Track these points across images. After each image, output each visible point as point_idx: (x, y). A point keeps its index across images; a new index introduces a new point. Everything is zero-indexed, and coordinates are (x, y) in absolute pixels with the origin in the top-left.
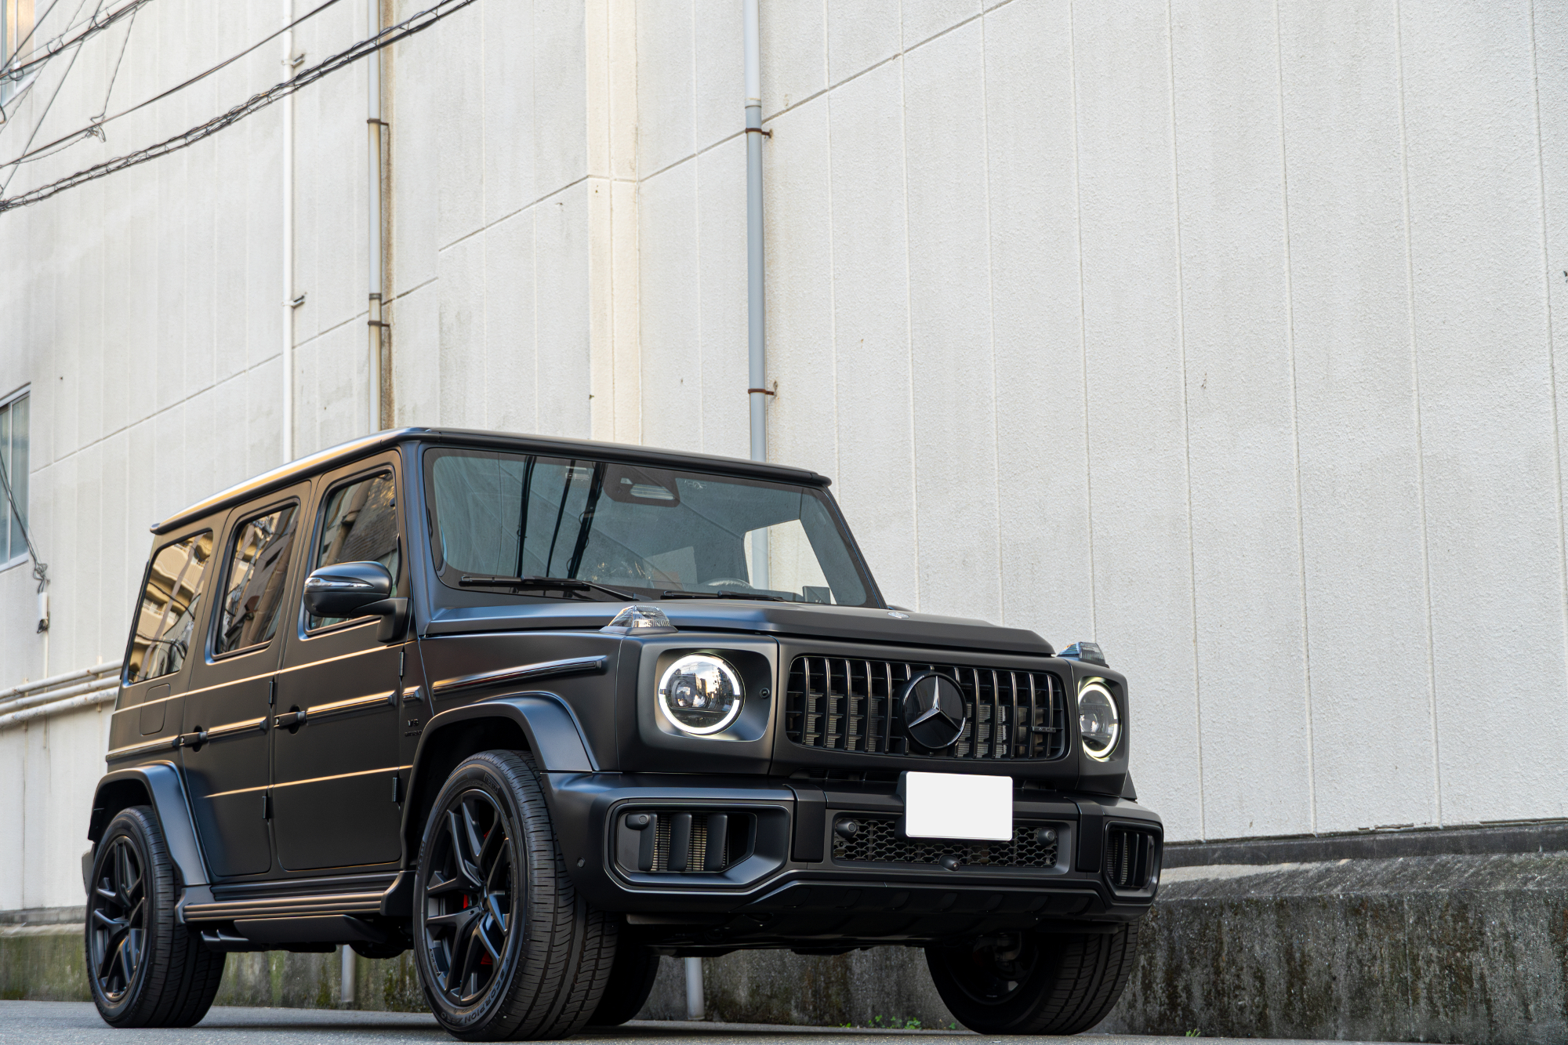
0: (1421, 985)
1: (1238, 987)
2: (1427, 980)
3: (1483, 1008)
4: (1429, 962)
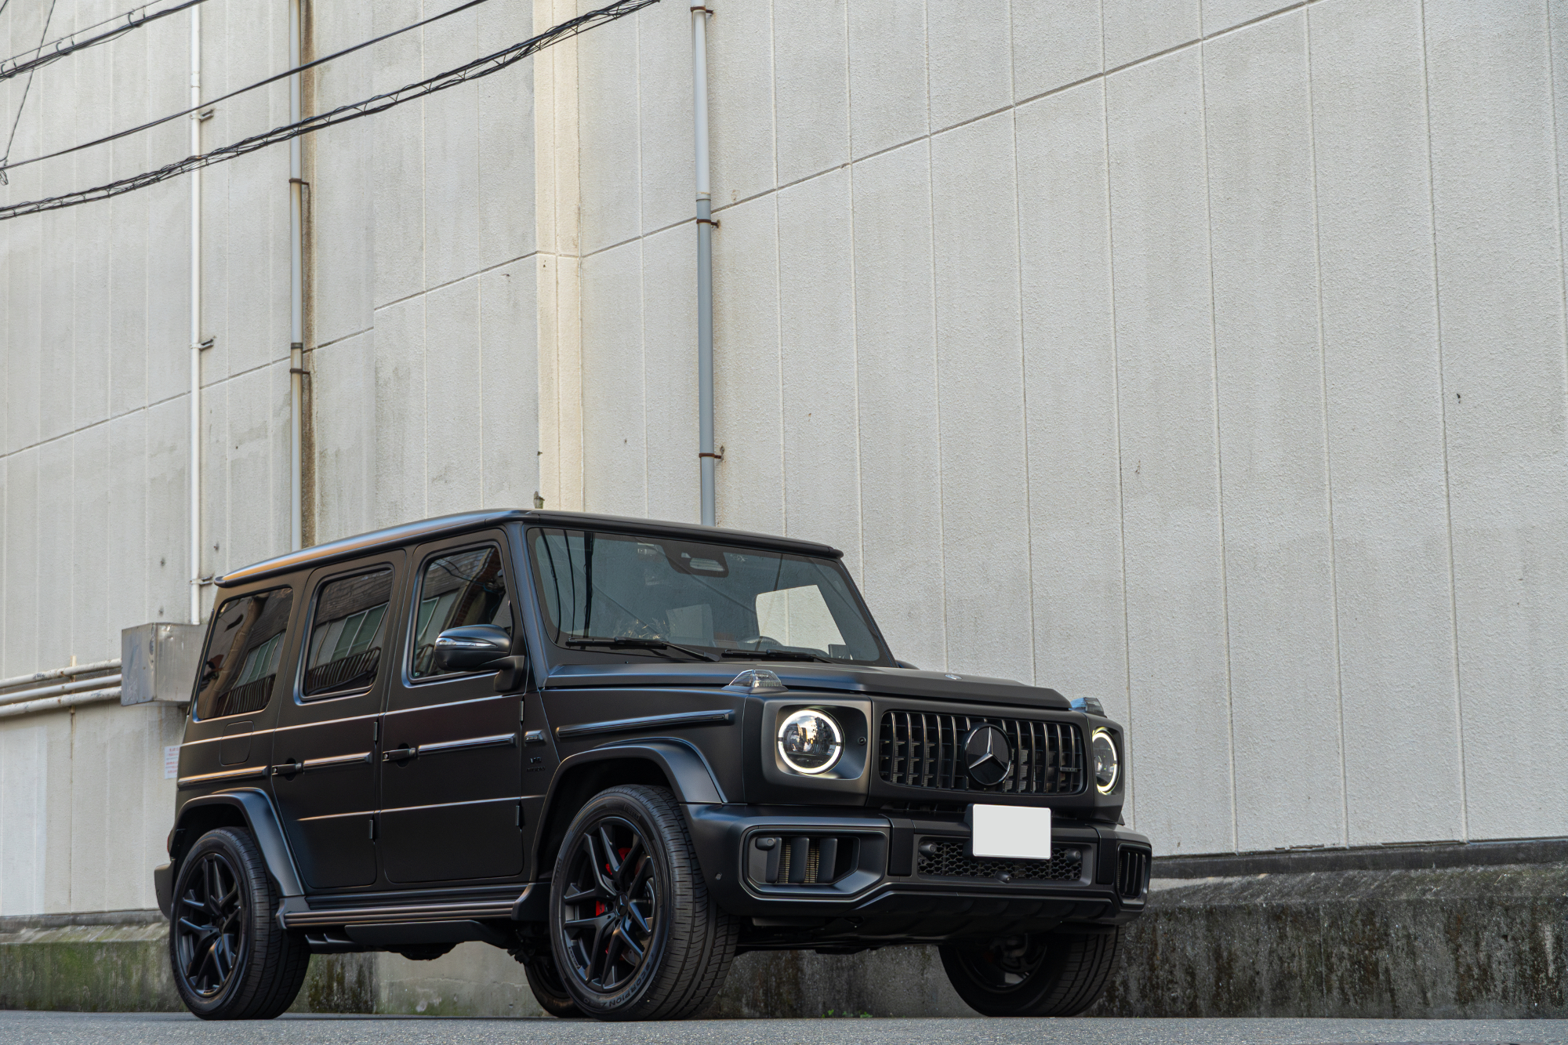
0: (1334, 977)
1: (1171, 981)
2: (1339, 974)
3: (1387, 996)
4: (1341, 959)
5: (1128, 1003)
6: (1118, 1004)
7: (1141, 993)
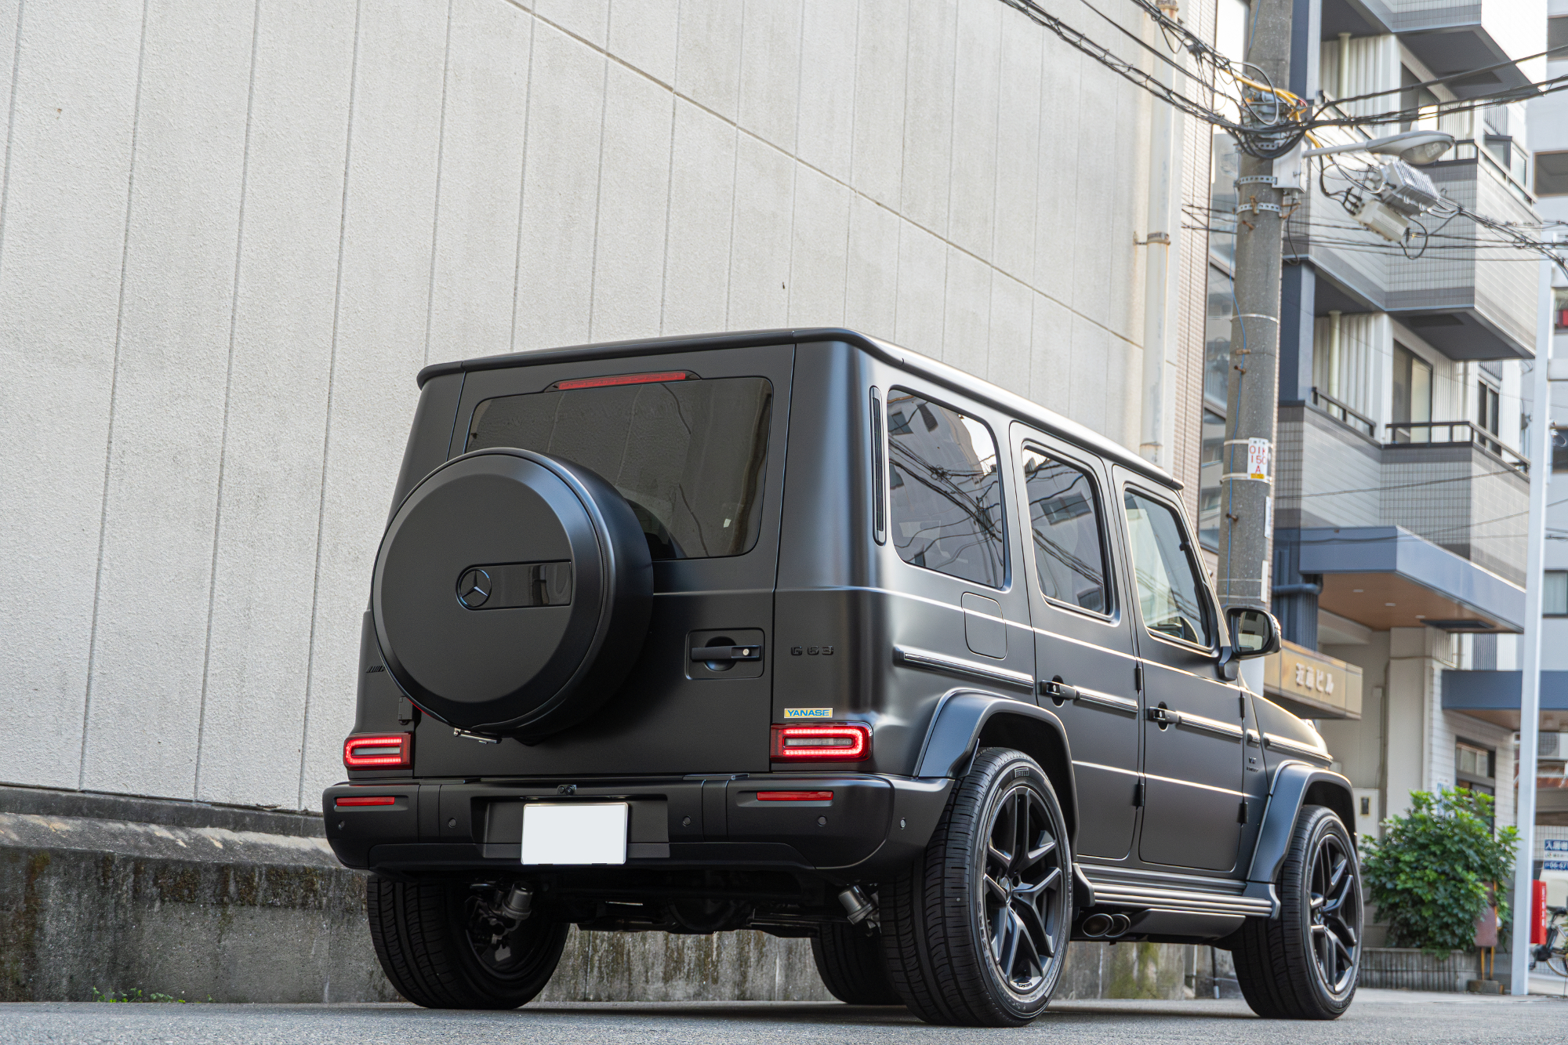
0: (596, 958)
2: (600, 954)
3: (626, 974)
4: (602, 941)
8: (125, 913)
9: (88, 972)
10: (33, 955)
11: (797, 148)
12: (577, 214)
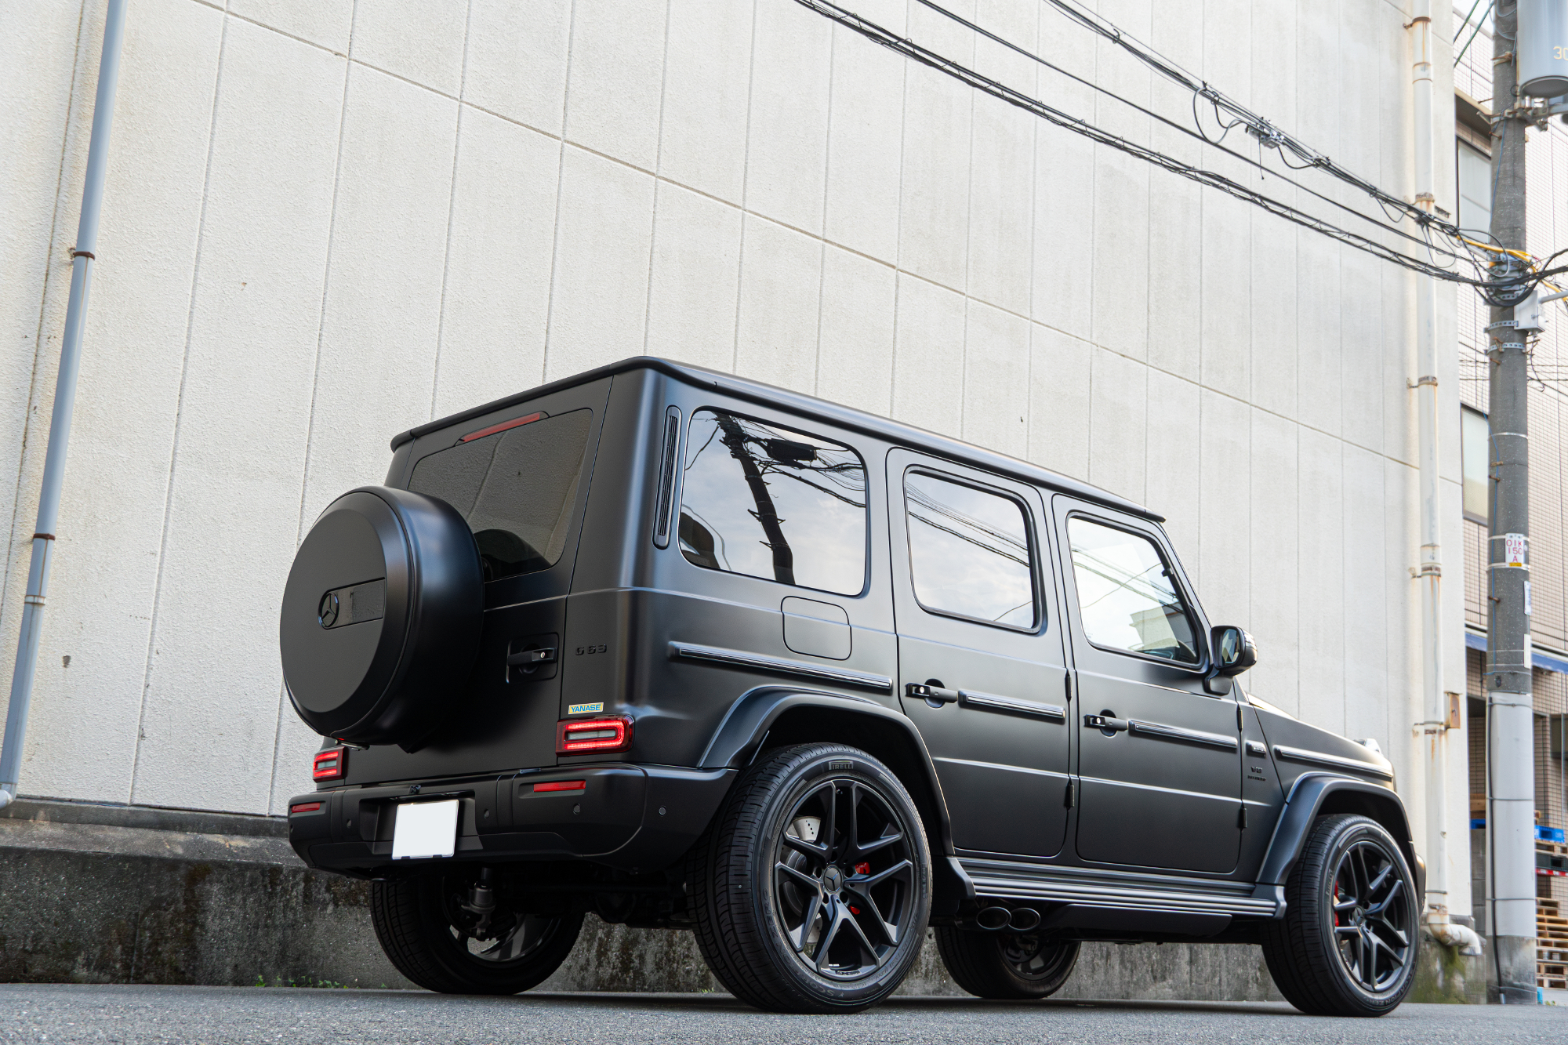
5: (642, 974)
6: (631, 974)
7: (656, 965)
8: (295, 915)
9: (255, 962)
10: (194, 948)
11: (1031, 312)
12: (795, 363)
